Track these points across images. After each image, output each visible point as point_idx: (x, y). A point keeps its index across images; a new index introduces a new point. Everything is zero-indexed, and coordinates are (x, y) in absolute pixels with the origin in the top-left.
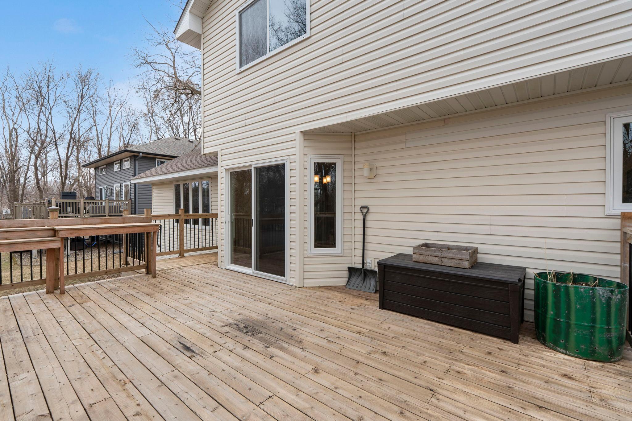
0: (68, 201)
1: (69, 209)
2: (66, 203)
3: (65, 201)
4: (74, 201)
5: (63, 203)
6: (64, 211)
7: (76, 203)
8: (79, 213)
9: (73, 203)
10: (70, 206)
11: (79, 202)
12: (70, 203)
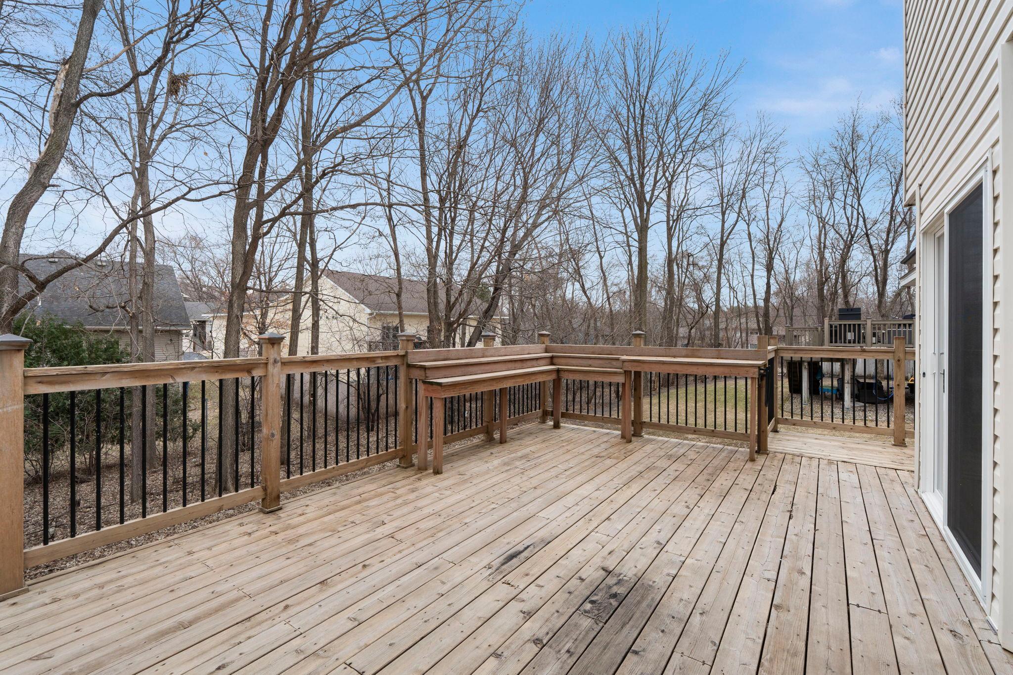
0: (847, 322)
1: (850, 336)
2: (845, 325)
3: (843, 323)
4: (857, 322)
5: (840, 325)
6: (840, 338)
7: (859, 325)
8: (864, 342)
9: (854, 325)
10: (850, 331)
11: (863, 325)
12: (850, 325)
